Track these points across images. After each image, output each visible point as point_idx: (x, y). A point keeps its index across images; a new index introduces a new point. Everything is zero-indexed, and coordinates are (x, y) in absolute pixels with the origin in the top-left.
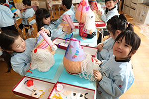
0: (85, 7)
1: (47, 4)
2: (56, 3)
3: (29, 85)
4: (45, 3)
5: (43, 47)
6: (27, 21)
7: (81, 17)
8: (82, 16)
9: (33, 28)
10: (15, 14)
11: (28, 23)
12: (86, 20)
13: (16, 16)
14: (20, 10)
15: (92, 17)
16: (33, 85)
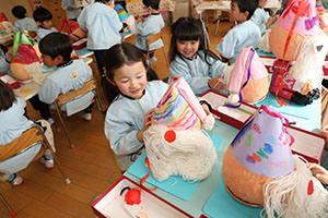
0: (305, 18)
1: (191, 8)
2: (214, 6)
3: (130, 202)
4: (187, 4)
5: (187, 125)
6: (147, 41)
7: (287, 44)
8: (291, 44)
9: (155, 59)
10: (125, 25)
11: (147, 47)
12: (301, 55)
13: (125, 30)
14: (136, 18)
15: (319, 48)
16: (138, 203)
